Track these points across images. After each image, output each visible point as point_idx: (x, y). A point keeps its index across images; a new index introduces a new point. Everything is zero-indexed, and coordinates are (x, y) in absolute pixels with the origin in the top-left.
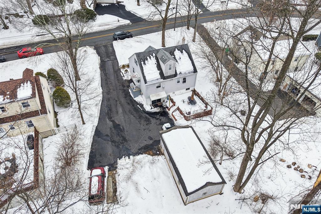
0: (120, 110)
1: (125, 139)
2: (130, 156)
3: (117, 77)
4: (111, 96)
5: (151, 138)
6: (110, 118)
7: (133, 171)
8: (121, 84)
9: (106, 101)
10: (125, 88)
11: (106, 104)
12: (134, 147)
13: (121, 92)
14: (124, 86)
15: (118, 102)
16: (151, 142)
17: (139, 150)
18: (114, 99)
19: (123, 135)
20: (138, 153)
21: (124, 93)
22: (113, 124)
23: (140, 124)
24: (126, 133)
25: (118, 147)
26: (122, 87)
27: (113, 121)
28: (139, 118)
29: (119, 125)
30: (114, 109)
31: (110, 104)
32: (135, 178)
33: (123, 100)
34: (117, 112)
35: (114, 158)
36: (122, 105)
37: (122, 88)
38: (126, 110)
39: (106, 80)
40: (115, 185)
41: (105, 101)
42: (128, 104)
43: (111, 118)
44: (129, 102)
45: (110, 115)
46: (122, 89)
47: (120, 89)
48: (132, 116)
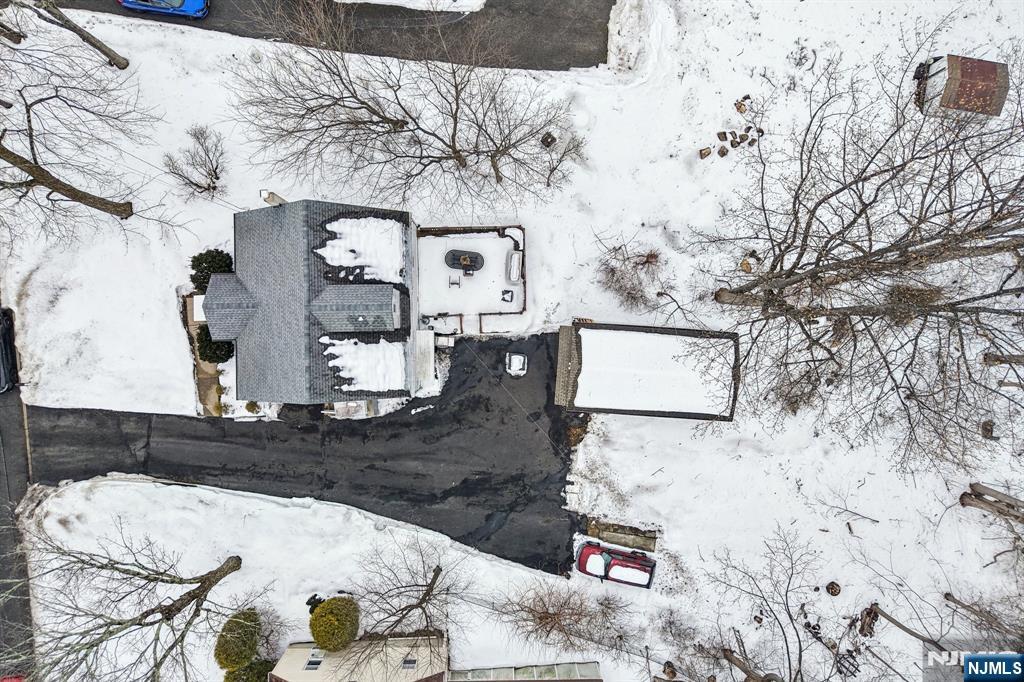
0: (413, 465)
1: (515, 479)
2: (568, 479)
3: (258, 437)
4: (344, 477)
5: (536, 416)
6: (433, 498)
7: (610, 485)
8: (295, 433)
9: (360, 494)
10: (323, 427)
11: (374, 499)
12: (544, 461)
13: (335, 445)
14: (312, 429)
15: (378, 464)
16: (545, 420)
17: (557, 454)
18: (362, 471)
19: (501, 479)
20: (566, 464)
21: (344, 438)
22: (456, 495)
23: (480, 426)
24: (499, 471)
25: (531, 500)
26: (313, 435)
27: (447, 494)
28: (459, 422)
29: (465, 481)
30: (404, 482)
31: (379, 488)
32: (625, 486)
33: (374, 448)
34: (417, 475)
35: (558, 515)
36: (396, 457)
37: (320, 437)
38: (419, 450)
39: (261, 476)
40: (623, 527)
41: (363, 498)
42: (395, 436)
43: (434, 495)
44: (390, 432)
45: (420, 495)
46: (323, 439)
47: (323, 444)
48: (446, 440)
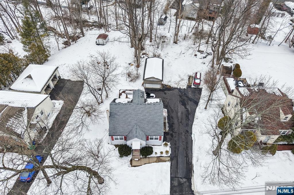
0: (179, 114)
1: (180, 97)
2: (179, 88)
3: (176, 148)
4: (184, 128)
5: (165, 93)
6: (188, 111)
7: (179, 81)
8: (173, 139)
9: (189, 125)
10: (171, 132)
11: (190, 122)
12: (176, 92)
13: (176, 130)
14: (172, 135)
15: (180, 121)
16: (166, 92)
17: (174, 90)
18: (182, 124)
19: (181, 99)
20: (175, 88)
21: (174, 128)
22: (186, 106)
23: (168, 102)
24: (179, 99)
25: (185, 94)
26: (173, 135)
27: (186, 108)
28: (167, 106)
29: (182, 105)
30: (184, 117)
31: (187, 121)
32: (180, 79)
33: (176, 121)
34: (182, 113)
35: (188, 90)
36: (178, 117)
37: (174, 133)
38: (176, 113)
39: (187, 147)
40: (189, 80)
41: (190, 124)
42: (172, 118)
43: (187, 111)
44: (171, 118)
45: (187, 113)
46: (174, 132)
47: (176, 133)
48: (172, 108)
